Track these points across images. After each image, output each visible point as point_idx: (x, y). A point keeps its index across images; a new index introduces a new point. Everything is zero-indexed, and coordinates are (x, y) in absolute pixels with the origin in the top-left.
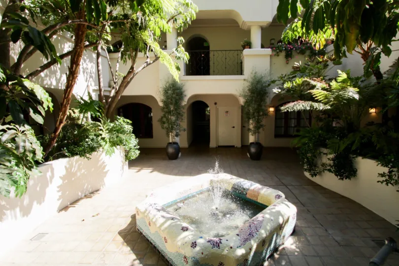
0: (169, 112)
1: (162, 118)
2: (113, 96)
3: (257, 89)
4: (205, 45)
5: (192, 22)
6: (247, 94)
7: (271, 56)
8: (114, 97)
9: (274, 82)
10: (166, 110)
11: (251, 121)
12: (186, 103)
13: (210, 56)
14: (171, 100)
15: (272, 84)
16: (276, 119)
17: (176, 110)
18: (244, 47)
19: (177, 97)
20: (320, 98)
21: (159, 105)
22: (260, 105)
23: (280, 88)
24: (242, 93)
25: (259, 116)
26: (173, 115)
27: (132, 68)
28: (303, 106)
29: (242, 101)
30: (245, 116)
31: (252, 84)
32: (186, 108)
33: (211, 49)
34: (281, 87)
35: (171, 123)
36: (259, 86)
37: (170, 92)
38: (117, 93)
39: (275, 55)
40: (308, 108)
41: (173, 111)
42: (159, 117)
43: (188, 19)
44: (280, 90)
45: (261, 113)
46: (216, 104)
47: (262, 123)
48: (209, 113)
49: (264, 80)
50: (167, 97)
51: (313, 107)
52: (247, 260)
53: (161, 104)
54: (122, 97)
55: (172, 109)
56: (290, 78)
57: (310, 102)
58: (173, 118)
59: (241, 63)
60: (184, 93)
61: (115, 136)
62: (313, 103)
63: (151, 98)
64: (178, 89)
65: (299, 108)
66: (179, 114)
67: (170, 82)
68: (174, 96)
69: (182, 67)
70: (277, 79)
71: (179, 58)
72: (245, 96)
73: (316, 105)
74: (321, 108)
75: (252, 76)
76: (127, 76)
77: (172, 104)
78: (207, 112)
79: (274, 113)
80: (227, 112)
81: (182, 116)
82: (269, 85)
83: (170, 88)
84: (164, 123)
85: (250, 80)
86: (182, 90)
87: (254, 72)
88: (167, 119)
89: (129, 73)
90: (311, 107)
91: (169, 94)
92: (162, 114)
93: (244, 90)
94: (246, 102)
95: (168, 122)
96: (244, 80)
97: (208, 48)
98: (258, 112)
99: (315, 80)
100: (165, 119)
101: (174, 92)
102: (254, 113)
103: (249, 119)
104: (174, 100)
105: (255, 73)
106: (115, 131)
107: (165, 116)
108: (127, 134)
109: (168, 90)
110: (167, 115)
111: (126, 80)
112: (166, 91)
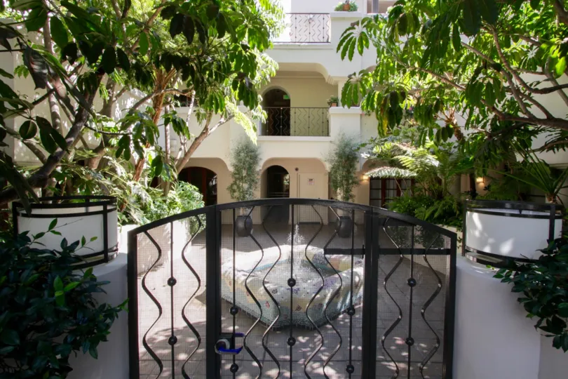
0: (241, 179)
1: (232, 185)
2: (180, 158)
3: (345, 153)
5: (271, 78)
6: (333, 159)
7: (361, 115)
8: (182, 160)
9: (364, 145)
10: (237, 176)
11: (338, 191)
12: (261, 168)
13: (291, 114)
14: (244, 164)
15: (363, 148)
16: (371, 189)
17: (248, 175)
18: (330, 104)
19: (251, 161)
20: (408, 164)
21: (228, 170)
22: (349, 172)
23: (369, 153)
24: (328, 158)
25: (348, 184)
26: (246, 182)
27: (206, 129)
28: (389, 172)
29: (328, 167)
30: (332, 184)
31: (339, 146)
32: (261, 173)
33: (292, 105)
34: (370, 151)
35: (243, 191)
36: (347, 150)
37: (242, 154)
38: (186, 154)
39: (366, 114)
40: (394, 175)
41: (245, 177)
42: (228, 185)
43: (268, 77)
44: (369, 155)
45: (351, 181)
46: (297, 169)
47: (352, 193)
48: (289, 182)
49: (354, 142)
50: (240, 161)
51: (399, 174)
52: (321, 305)
53: (231, 169)
54: (191, 159)
55: (244, 175)
56: (382, 141)
57: (397, 169)
58: (246, 186)
59: (328, 121)
60: (260, 157)
61: (186, 202)
62: (399, 170)
63: (218, 161)
64: (252, 152)
65: (383, 173)
66: (253, 181)
67: (244, 142)
68: (247, 159)
69: (259, 128)
70: (367, 142)
71: (256, 117)
72: (331, 161)
73: (402, 172)
74: (407, 175)
75: (340, 138)
76: (199, 137)
78: (285, 181)
79: (368, 183)
80: (311, 180)
81: (256, 183)
82: (359, 149)
83: (243, 150)
84: (234, 191)
85: (338, 142)
86: (257, 153)
87: (341, 134)
88: (238, 187)
89: (203, 133)
90: (396, 173)
91: (241, 157)
92: (231, 180)
93: (330, 154)
94: (333, 168)
95: (239, 191)
96: (331, 142)
97: (289, 101)
98: (347, 180)
99: (404, 145)
100: (235, 187)
101: (247, 155)
102: (342, 181)
103: (336, 188)
104: (247, 165)
105: (344, 134)
106: (186, 196)
107: (235, 183)
108: (197, 201)
109: (240, 152)
110: (238, 182)
111: (198, 141)
112: (238, 154)
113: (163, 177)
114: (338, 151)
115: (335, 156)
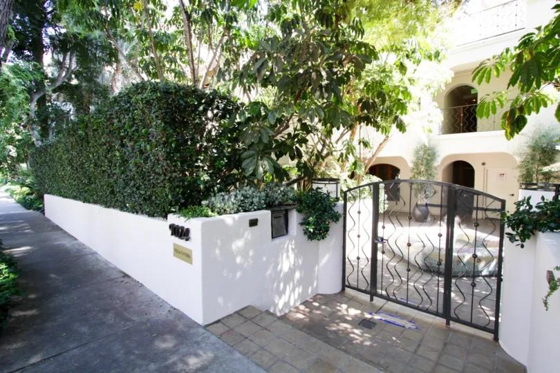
0: (419, 173)
3: (540, 145)
4: (473, 92)
8: (370, 159)
10: (415, 171)
12: (439, 164)
14: (422, 161)
17: (427, 170)
19: (429, 158)
21: (408, 166)
26: (423, 176)
27: (387, 136)
32: (440, 169)
37: (421, 153)
41: (423, 171)
46: (483, 164)
50: (418, 158)
53: (411, 165)
54: (377, 158)
60: (437, 154)
63: (400, 159)
64: (429, 150)
66: (431, 175)
68: (426, 156)
76: (382, 143)
77: (422, 164)
80: (502, 175)
83: (422, 148)
86: (435, 150)
89: (385, 140)
91: (419, 155)
92: (411, 174)
93: (519, 147)
97: (476, 95)
104: (425, 162)
107: (414, 177)
109: (419, 151)
110: (416, 176)
111: (382, 146)
112: (417, 152)
113: (358, 172)
114: (529, 144)
115: (526, 149)
